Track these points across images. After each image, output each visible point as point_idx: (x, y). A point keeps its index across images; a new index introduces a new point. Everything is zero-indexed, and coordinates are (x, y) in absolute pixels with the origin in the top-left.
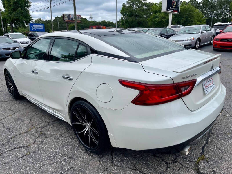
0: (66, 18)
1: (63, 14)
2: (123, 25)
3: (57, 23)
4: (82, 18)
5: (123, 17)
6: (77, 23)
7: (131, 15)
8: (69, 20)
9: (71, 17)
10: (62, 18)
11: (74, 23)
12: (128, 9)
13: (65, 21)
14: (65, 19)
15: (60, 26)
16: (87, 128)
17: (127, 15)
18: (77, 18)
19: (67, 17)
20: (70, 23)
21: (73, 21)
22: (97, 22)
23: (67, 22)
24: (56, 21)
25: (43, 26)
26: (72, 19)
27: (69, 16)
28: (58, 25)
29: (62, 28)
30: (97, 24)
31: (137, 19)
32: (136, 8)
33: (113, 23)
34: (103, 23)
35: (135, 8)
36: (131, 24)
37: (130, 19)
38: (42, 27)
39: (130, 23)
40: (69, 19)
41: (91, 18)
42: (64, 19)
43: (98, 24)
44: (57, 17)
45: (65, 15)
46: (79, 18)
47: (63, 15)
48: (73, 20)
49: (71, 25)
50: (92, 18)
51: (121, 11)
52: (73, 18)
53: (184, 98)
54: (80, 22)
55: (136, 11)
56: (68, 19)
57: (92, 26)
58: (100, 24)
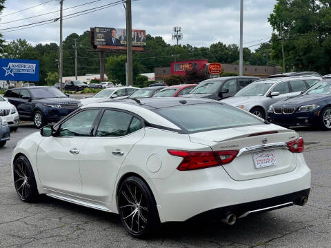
0: (100, 40)
1: (91, 29)
2: (277, 57)
3: (73, 55)
4: (149, 38)
5: (277, 33)
6: (134, 52)
7: (305, 28)
8: (107, 45)
9: (116, 36)
10: (88, 38)
11: (124, 52)
12: (296, 9)
13: (95, 47)
14: (96, 43)
15: (79, 62)
16: (136, 211)
17: (293, 28)
18: (133, 40)
19: (102, 35)
20: (111, 53)
21: (121, 48)
22: (195, 48)
23: (102, 51)
24: (70, 48)
25: (35, 65)
26: (118, 41)
27: (109, 32)
28: (74, 59)
29: (83, 68)
30: (195, 55)
31: (323, 39)
32: (321, 6)
33: (250, 51)
34: (216, 52)
35: (318, 7)
36: (305, 53)
37: (301, 41)
38: (31, 68)
39: (301, 54)
40: (109, 42)
41: (178, 37)
42: (93, 44)
43: (198, 55)
44: (74, 36)
45: (97, 30)
46: (139, 39)
47: (93, 30)
48: (123, 45)
49: (115, 58)
50: (180, 36)
51: (272, 15)
52: (120, 37)
53: (225, 166)
54: (142, 49)
55: (323, 15)
56: (106, 41)
57: (178, 62)
58: (206, 54)
